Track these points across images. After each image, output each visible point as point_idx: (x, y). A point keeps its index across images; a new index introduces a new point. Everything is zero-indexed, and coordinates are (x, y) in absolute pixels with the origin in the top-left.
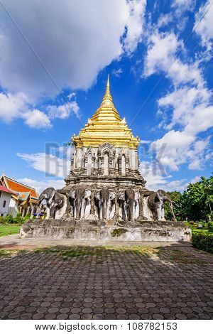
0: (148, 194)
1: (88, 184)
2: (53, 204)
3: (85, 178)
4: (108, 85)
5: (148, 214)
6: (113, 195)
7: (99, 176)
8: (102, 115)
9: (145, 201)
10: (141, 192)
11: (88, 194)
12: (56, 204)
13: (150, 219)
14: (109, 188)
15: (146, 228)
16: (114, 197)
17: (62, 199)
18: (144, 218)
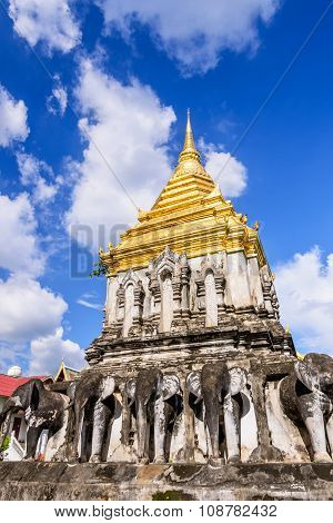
0: (278, 370)
1: (119, 360)
2: (32, 421)
3: (113, 347)
4: (189, 129)
5: (285, 439)
6: (170, 385)
7: (144, 337)
8: (169, 193)
9: (273, 393)
10: (254, 369)
11: (108, 387)
12: (40, 422)
13: (295, 457)
14: (167, 364)
15: (254, 489)
16: (173, 390)
17: (59, 405)
18: (273, 453)
